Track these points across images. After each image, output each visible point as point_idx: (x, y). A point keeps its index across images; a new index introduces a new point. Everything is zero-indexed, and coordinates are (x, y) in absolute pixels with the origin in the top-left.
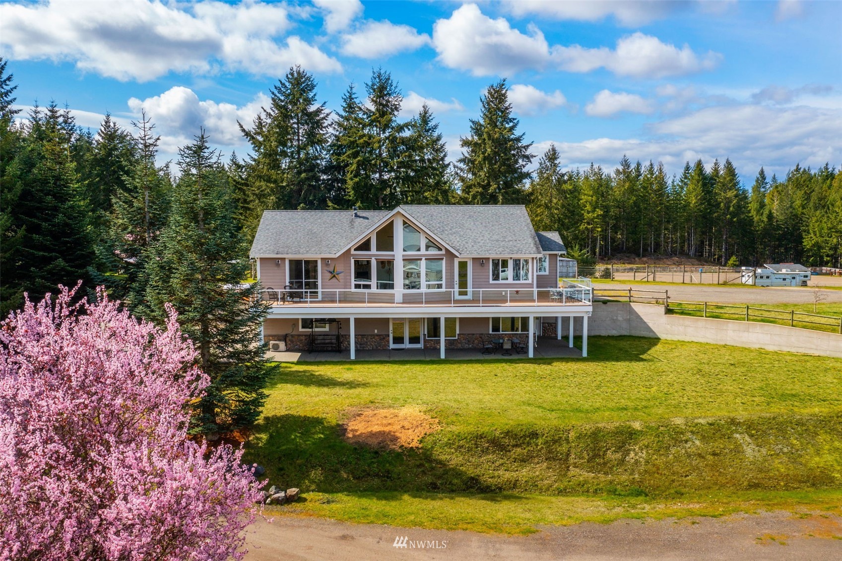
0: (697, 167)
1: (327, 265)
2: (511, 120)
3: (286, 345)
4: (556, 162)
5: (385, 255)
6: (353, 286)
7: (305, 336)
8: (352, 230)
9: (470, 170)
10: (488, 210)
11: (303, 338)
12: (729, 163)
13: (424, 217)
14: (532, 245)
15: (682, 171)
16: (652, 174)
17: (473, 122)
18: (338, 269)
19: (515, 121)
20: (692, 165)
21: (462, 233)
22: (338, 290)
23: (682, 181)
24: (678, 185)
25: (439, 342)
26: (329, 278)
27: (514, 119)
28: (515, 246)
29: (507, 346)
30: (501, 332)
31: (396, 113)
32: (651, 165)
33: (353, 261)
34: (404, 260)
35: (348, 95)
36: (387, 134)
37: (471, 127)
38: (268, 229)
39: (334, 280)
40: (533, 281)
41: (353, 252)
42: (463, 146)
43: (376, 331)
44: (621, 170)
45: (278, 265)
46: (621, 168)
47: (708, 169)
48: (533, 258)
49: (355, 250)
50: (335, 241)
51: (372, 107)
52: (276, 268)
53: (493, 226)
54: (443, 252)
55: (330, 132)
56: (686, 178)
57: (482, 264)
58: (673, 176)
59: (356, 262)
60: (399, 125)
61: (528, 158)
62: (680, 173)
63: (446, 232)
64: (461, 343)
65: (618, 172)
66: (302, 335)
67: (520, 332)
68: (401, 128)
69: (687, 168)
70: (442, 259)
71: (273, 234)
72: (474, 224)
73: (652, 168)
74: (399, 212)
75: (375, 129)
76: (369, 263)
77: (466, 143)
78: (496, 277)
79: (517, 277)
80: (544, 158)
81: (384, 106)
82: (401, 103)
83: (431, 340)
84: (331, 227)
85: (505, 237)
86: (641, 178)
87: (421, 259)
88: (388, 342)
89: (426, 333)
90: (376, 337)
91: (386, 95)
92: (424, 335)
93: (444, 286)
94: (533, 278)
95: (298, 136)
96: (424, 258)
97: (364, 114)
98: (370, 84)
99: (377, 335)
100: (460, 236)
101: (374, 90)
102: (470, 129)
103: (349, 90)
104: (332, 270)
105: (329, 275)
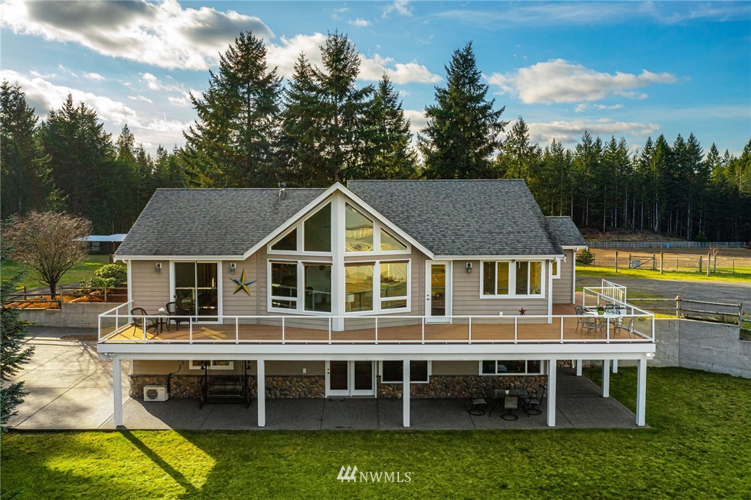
0: (659, 143)
1: (232, 271)
2: (480, 87)
3: (169, 391)
4: (525, 135)
5: (317, 256)
6: (270, 303)
7: (198, 376)
8: (275, 216)
9: (435, 142)
10: (473, 187)
11: (195, 380)
12: (692, 137)
13: (380, 197)
14: (545, 240)
15: (644, 146)
16: (614, 149)
17: (439, 90)
18: (247, 279)
19: (485, 87)
20: (654, 140)
21: (436, 222)
22: (237, 317)
23: (644, 156)
24: (640, 160)
25: (400, 388)
26: (234, 290)
27: (483, 85)
28: (518, 241)
29: (511, 404)
30: (497, 374)
31: (353, 77)
32: (613, 140)
33: (269, 265)
34: (346, 265)
35: (299, 63)
36: (344, 102)
37: (436, 95)
38: (154, 216)
39: (241, 293)
40: (547, 296)
41: (270, 251)
42: (427, 116)
43: (305, 371)
44: (582, 145)
45: (158, 271)
46: (582, 144)
47: (671, 144)
48: (547, 261)
49: (274, 248)
50: (247, 234)
51: (328, 73)
52: (155, 275)
53: (481, 209)
54: (408, 251)
55: (282, 102)
56: (648, 153)
57: (468, 270)
58: (635, 151)
59: (274, 266)
60: (357, 92)
61: (499, 126)
62: (642, 148)
63: (413, 220)
64: (435, 389)
65: (579, 147)
66: (194, 376)
67: (526, 374)
68: (358, 95)
69: (649, 143)
70: (407, 262)
71: (158, 223)
72: (454, 207)
73: (614, 143)
74: (338, 191)
75: (330, 97)
76: (294, 267)
77: (431, 112)
78: (489, 289)
79: (521, 289)
80: (512, 131)
81: (340, 71)
82: (359, 67)
83: (389, 385)
84: (246, 212)
85: (502, 227)
86: (602, 153)
87: (373, 263)
88: (323, 386)
89: (381, 374)
90: (306, 380)
91: (343, 60)
92: (378, 377)
93: (409, 304)
94: (547, 291)
95: (249, 107)
96: (377, 261)
97: (318, 80)
98: (325, 47)
99: (306, 377)
100: (434, 226)
101: (330, 54)
102: (435, 97)
103: (300, 58)
104: (238, 279)
105: (235, 286)
